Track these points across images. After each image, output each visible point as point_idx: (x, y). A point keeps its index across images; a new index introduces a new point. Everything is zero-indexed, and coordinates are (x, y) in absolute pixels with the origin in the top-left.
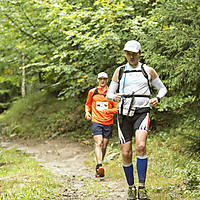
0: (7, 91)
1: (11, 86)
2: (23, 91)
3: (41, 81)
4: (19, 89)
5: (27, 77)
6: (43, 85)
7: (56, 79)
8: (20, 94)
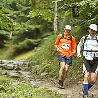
0: (38, 26)
1: (43, 21)
2: (55, 26)
3: (75, 16)
4: (51, 24)
5: (59, 11)
6: (77, 20)
7: (90, 14)
8: (52, 30)
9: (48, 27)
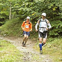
0: (3, 17)
1: (5, 15)
3: (17, 14)
7: (23, 13)
9: (7, 18)
